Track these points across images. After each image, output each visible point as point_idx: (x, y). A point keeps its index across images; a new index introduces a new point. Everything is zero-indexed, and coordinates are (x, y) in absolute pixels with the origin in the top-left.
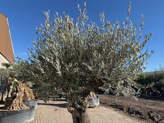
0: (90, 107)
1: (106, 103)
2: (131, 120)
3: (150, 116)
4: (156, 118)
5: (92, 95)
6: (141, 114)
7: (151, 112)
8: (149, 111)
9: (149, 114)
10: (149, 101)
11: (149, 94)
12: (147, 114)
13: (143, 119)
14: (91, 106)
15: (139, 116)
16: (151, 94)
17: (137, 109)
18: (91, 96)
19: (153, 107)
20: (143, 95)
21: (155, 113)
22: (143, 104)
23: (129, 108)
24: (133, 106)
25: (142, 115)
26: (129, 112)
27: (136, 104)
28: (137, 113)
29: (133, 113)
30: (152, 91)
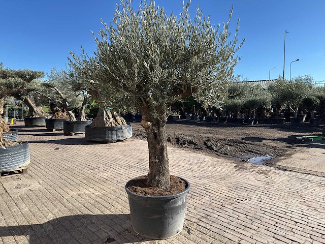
0: (118, 141)
1: (142, 134)
2: (183, 151)
3: (207, 145)
4: (214, 147)
5: (120, 121)
6: (195, 144)
7: (209, 140)
8: (205, 139)
9: (205, 144)
10: (203, 128)
11: (201, 119)
12: (203, 144)
13: (199, 149)
14: (121, 139)
15: (193, 146)
16: (204, 119)
17: (190, 138)
18: (119, 124)
19: (210, 135)
20: (193, 121)
21: (213, 142)
22: (196, 132)
23: (178, 139)
24: (183, 136)
25: (197, 145)
26: (178, 143)
27: (187, 133)
28: (191, 143)
29: (184, 144)
30: (206, 115)
